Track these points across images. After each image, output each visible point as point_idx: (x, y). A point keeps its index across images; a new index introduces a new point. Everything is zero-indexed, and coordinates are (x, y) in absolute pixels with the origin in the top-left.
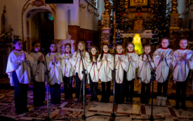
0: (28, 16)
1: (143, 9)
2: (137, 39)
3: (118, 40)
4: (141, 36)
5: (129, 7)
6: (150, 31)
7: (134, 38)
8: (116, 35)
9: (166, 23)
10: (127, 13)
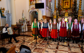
0: (30, 13)
1: (68, 9)
4: (67, 19)
5: (63, 9)
9: (77, 14)
10: (62, 11)
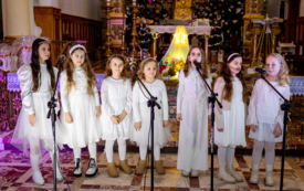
2: (180, 36)
3: (141, 38)
4: (188, 31)
6: (207, 21)
7: (175, 36)
8: (138, 29)
9: (237, 6)
